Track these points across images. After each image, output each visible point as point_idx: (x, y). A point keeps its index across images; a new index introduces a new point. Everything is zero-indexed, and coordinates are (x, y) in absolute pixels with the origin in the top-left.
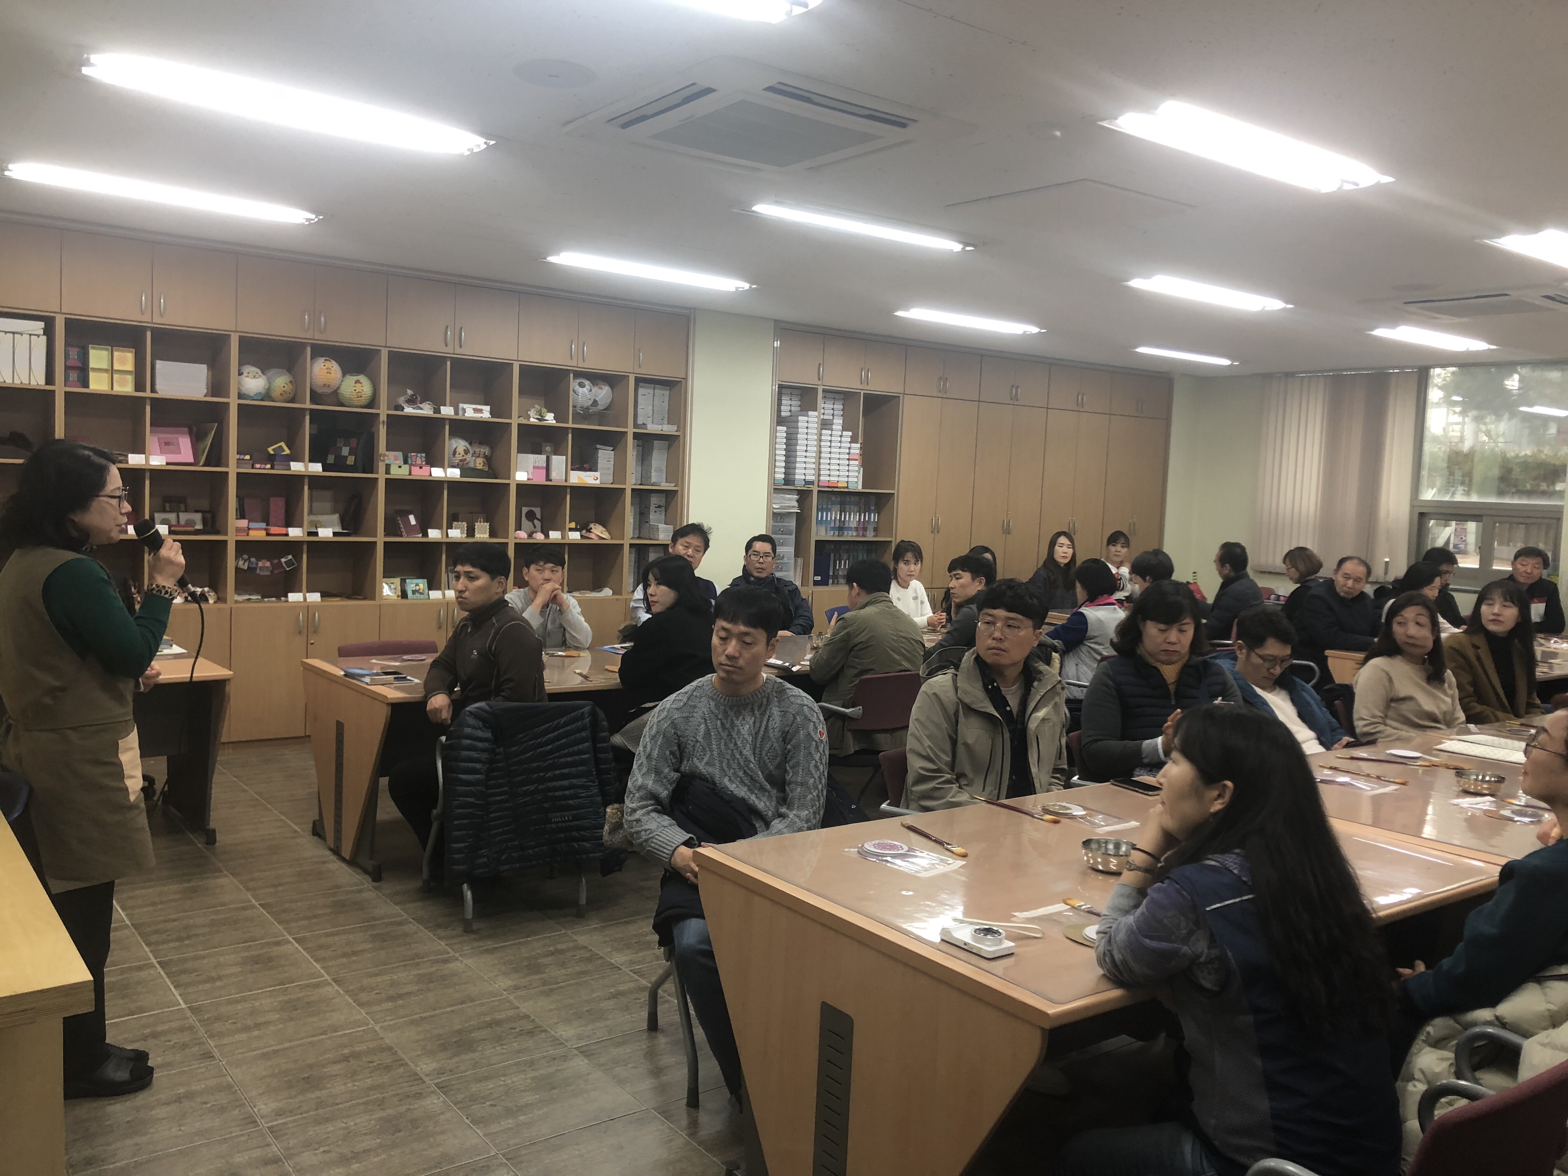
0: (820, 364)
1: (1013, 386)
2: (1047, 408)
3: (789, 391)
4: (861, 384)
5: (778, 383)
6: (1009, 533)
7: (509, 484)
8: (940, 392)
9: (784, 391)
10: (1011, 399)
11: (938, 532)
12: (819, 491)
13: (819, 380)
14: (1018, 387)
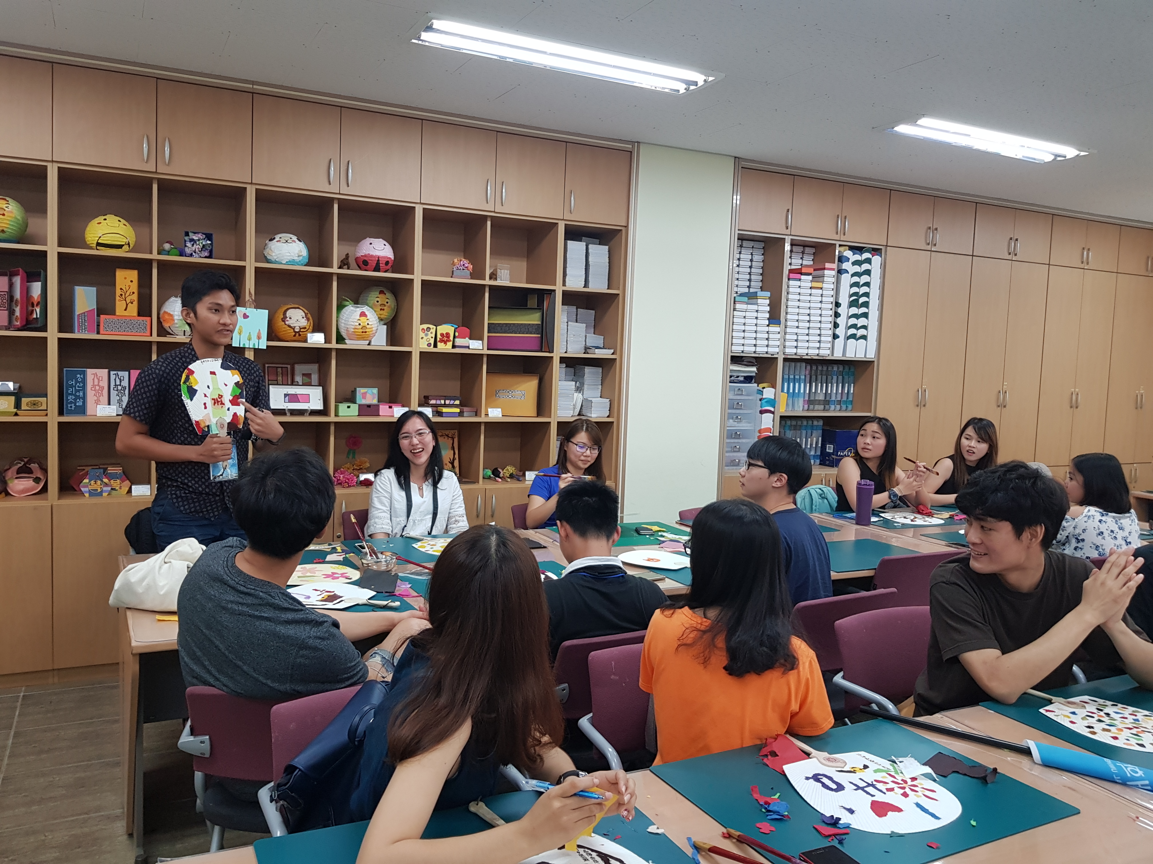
0: (788, 211)
1: (1011, 239)
2: (1049, 264)
3: (751, 244)
4: (837, 233)
5: (737, 232)
6: (1005, 407)
7: (411, 352)
8: (928, 244)
9: (745, 243)
10: (1010, 254)
11: (924, 406)
12: (785, 360)
13: (787, 228)
14: (1017, 240)
